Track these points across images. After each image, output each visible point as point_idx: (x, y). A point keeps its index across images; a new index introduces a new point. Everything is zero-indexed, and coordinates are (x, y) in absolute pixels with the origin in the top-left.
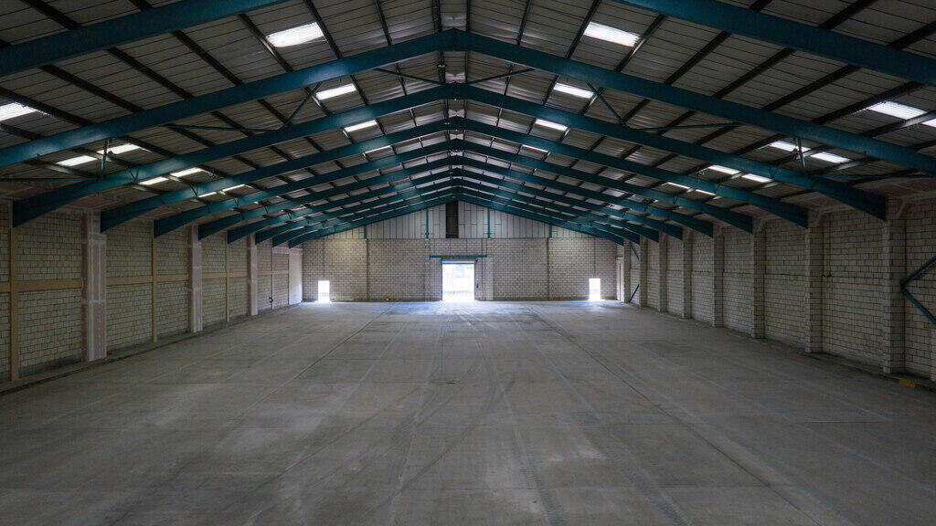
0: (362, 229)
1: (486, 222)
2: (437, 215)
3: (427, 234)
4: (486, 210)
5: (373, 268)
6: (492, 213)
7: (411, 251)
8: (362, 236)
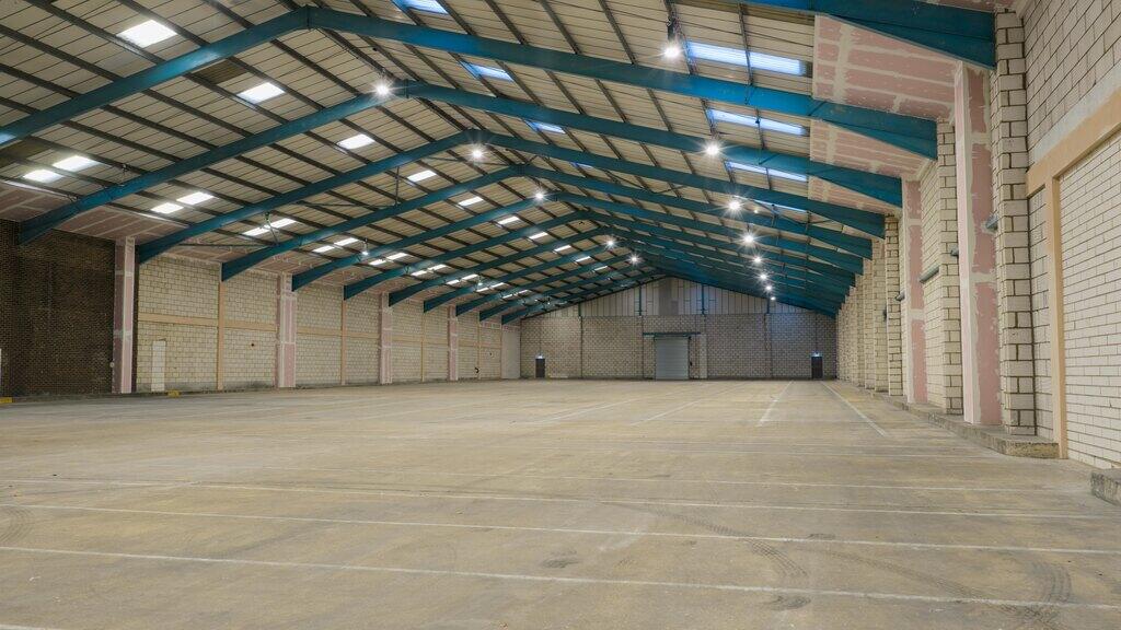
0: (576, 308)
1: (700, 298)
2: (649, 291)
3: (640, 311)
4: (700, 286)
5: (586, 347)
6: (706, 288)
7: (625, 329)
8: (576, 313)
